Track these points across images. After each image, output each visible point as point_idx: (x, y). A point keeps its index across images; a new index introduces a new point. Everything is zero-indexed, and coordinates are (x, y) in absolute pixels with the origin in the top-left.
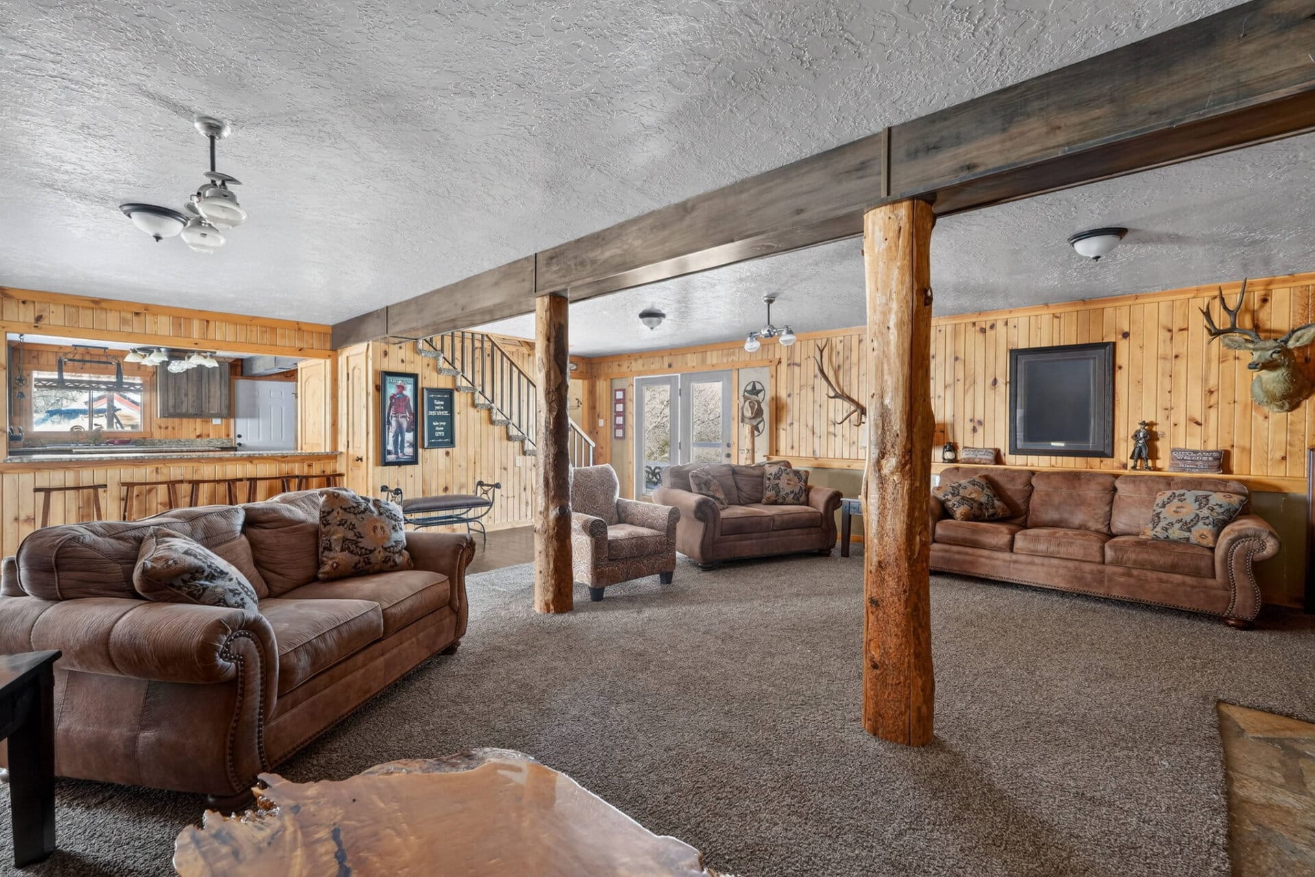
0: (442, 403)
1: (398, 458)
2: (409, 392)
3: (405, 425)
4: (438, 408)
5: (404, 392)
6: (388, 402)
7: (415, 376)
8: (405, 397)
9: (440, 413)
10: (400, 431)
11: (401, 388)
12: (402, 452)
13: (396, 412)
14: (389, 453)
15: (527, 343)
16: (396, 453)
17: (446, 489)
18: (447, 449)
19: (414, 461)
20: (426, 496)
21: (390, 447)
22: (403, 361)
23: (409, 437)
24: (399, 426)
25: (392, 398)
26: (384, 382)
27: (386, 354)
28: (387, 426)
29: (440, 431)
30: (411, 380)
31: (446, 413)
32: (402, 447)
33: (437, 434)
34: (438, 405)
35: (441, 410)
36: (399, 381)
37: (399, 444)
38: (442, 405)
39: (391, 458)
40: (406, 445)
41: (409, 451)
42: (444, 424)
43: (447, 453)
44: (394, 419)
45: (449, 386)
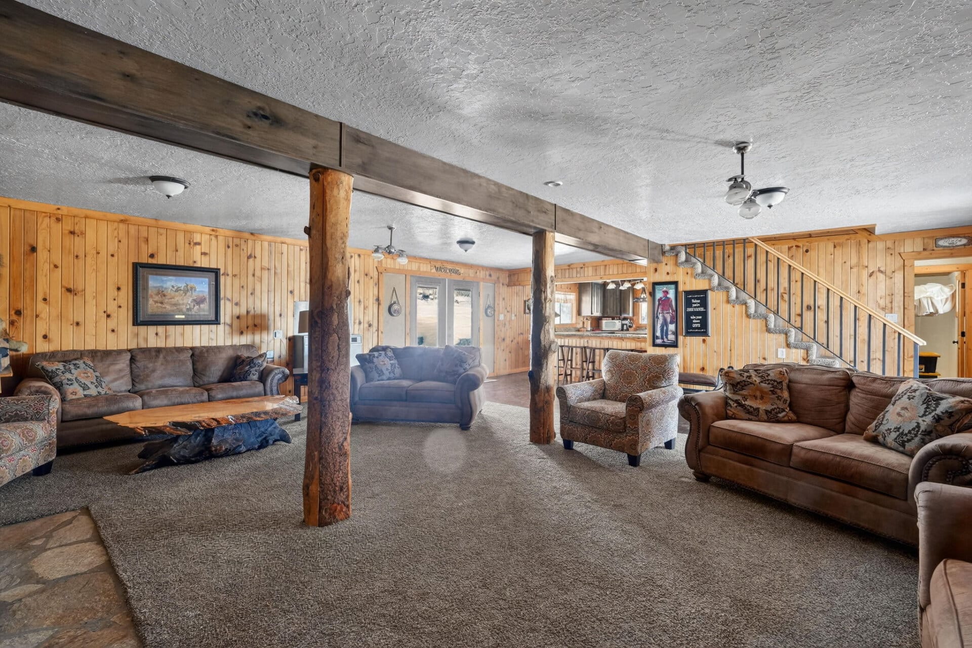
0: (699, 301)
1: (664, 342)
2: (671, 295)
3: (669, 320)
4: (695, 305)
5: (668, 296)
6: (657, 303)
7: (676, 283)
8: (669, 299)
9: (697, 310)
10: (665, 323)
11: (666, 292)
12: (667, 338)
13: (663, 310)
14: (658, 338)
15: (865, 229)
16: (662, 338)
17: (703, 369)
18: (704, 338)
19: (675, 345)
20: (686, 372)
21: (658, 334)
22: (668, 273)
23: (672, 327)
24: (665, 320)
25: (659, 300)
26: (654, 289)
27: (656, 270)
28: (656, 320)
29: (697, 323)
30: (673, 286)
31: (702, 309)
32: (667, 335)
33: (694, 326)
34: (695, 303)
35: (698, 307)
36: (665, 288)
37: (665, 333)
38: (698, 303)
39: (659, 341)
40: (670, 333)
41: (671, 337)
42: (700, 317)
43: (704, 341)
44: (661, 315)
45: (706, 287)
